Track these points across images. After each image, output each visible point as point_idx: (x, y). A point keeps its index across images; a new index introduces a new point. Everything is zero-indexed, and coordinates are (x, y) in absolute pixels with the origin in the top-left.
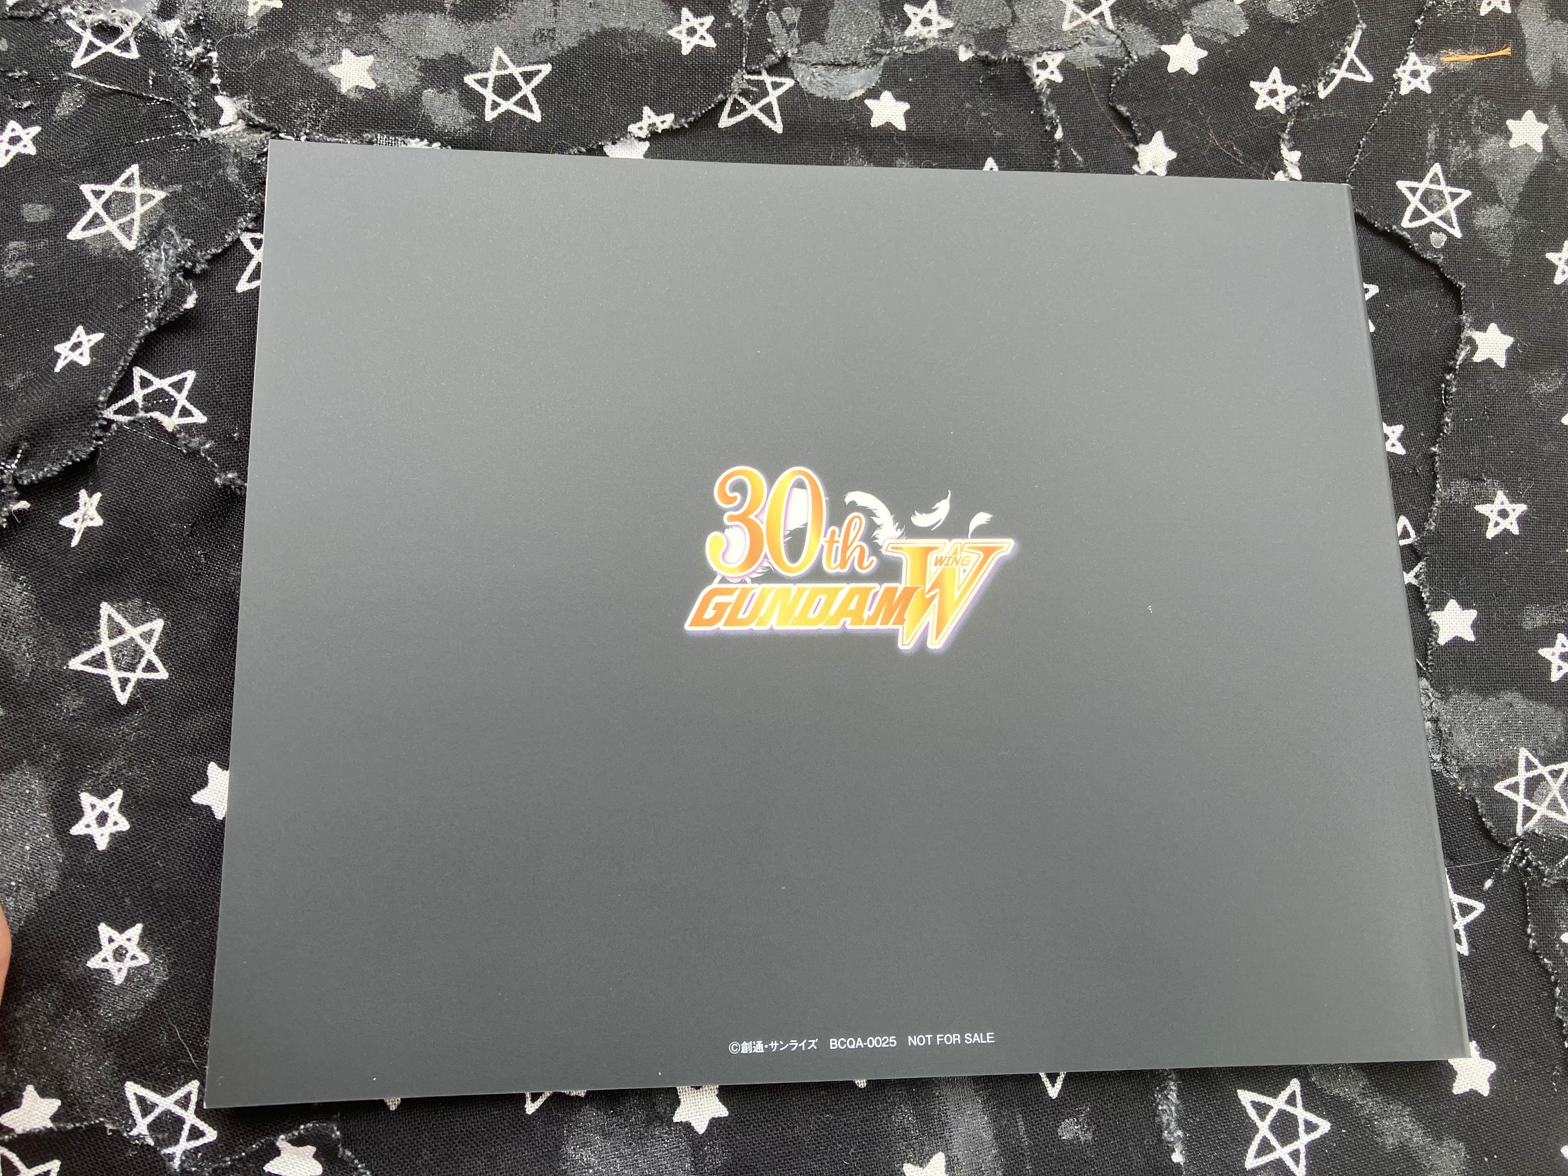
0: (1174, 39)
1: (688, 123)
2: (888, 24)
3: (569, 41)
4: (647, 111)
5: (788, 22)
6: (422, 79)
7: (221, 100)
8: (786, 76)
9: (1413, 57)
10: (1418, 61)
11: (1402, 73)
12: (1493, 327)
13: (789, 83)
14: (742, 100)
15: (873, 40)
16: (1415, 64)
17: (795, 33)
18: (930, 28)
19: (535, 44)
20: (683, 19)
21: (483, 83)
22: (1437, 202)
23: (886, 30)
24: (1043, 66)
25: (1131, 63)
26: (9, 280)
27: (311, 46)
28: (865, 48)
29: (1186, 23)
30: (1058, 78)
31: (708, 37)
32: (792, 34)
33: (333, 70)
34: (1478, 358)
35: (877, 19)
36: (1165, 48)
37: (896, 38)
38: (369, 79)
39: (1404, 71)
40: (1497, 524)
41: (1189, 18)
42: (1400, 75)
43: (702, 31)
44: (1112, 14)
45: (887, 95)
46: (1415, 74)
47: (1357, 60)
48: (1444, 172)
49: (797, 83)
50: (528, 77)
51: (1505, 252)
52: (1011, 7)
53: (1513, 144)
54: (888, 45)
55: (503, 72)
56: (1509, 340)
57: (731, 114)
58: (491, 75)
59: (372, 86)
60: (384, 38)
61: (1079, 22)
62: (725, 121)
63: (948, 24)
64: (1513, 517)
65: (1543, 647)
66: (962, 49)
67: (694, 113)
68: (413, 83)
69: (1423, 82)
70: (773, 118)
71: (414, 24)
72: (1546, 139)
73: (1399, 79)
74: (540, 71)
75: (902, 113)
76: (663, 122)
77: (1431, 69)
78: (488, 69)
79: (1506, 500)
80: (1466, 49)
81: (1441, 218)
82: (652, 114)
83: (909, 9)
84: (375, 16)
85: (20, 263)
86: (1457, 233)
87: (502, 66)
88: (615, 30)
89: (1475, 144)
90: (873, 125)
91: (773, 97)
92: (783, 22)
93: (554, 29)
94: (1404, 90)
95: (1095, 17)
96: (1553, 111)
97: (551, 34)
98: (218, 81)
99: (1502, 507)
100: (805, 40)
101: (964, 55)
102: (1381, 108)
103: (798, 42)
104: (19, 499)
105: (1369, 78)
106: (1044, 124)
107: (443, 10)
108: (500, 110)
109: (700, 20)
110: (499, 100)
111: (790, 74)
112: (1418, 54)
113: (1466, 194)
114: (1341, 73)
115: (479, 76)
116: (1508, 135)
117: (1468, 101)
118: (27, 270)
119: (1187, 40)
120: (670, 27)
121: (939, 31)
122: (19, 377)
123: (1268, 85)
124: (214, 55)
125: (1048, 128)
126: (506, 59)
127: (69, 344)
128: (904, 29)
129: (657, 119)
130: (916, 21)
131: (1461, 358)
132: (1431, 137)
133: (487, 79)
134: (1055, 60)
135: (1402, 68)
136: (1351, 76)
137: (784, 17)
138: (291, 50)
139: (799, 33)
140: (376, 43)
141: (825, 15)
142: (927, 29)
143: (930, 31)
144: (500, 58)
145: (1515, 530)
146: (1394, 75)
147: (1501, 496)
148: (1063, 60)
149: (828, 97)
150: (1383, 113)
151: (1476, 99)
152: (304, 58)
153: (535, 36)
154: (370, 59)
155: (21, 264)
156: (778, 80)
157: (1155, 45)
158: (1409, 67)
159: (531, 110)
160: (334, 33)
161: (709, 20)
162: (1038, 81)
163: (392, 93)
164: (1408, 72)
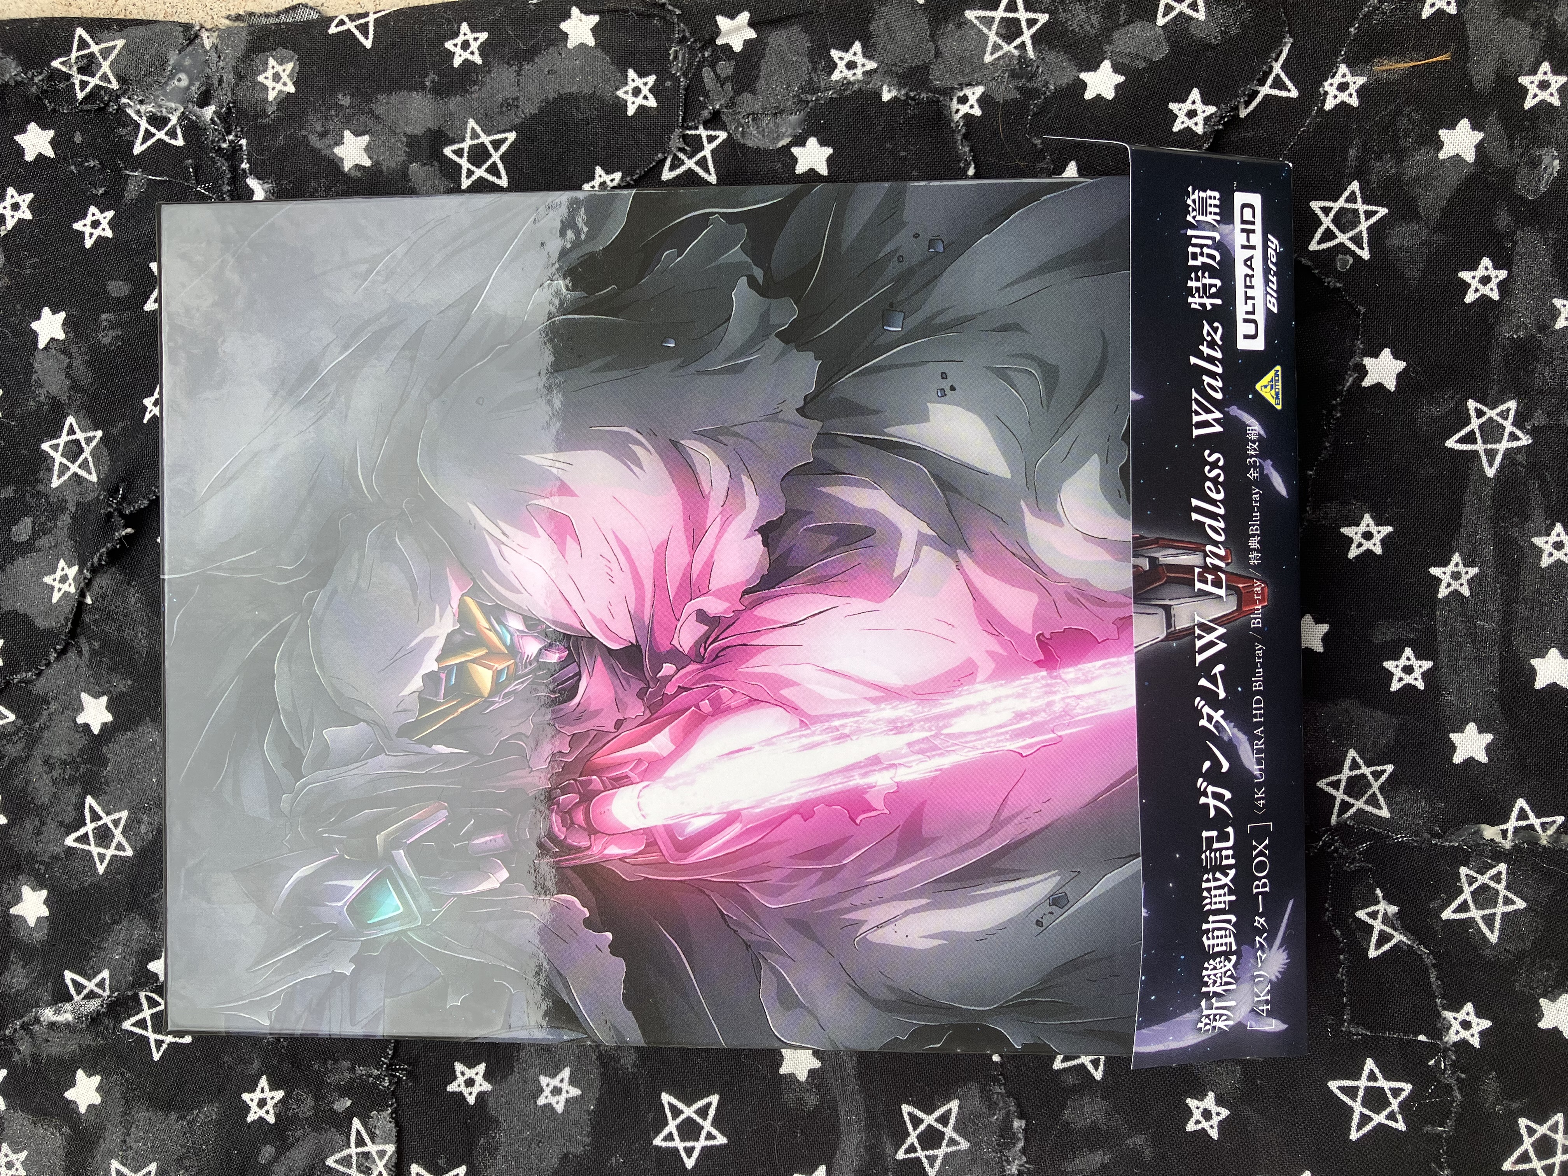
0: (1093, 66)
1: (632, 180)
2: (815, 69)
3: (531, 109)
4: (599, 170)
5: (722, 76)
6: (408, 154)
7: (252, 182)
8: (719, 130)
9: (1343, 69)
10: (1348, 73)
11: (1330, 87)
12: (1386, 353)
13: (722, 135)
14: (681, 155)
15: (801, 87)
16: (1344, 76)
17: (729, 86)
18: (855, 71)
19: (501, 113)
20: (629, 80)
21: (459, 153)
22: (1350, 222)
23: (813, 75)
24: (963, 100)
25: (1048, 93)
26: (105, 346)
27: (319, 129)
28: (794, 96)
29: (1107, 47)
30: (977, 112)
31: (650, 96)
32: (725, 87)
33: (337, 150)
34: (1367, 383)
35: (806, 64)
36: (1083, 76)
37: (823, 84)
38: (366, 157)
39: (1331, 85)
40: (1360, 545)
41: (1110, 43)
42: (1326, 89)
43: (645, 91)
44: (1033, 43)
45: (812, 142)
46: (1343, 87)
47: (1283, 75)
48: (1362, 189)
49: (730, 135)
50: (497, 144)
51: (1413, 273)
52: (934, 42)
53: (1442, 155)
54: (815, 90)
55: (476, 142)
56: (1401, 365)
57: (672, 168)
58: (466, 145)
59: (368, 163)
60: (377, 117)
61: (1000, 53)
62: (667, 175)
63: (872, 65)
64: (1377, 538)
65: (1388, 660)
66: (885, 88)
67: (638, 171)
68: (401, 159)
69: (1350, 95)
70: (707, 171)
71: (401, 103)
72: (1479, 147)
73: (1326, 93)
74: (506, 139)
75: (825, 158)
76: (612, 180)
77: (1361, 80)
78: (463, 140)
79: (1372, 522)
80: (1402, 55)
81: (1351, 239)
82: (602, 173)
83: (835, 54)
84: (368, 98)
85: (111, 331)
86: (1365, 254)
87: (475, 135)
88: (570, 94)
89: (1400, 156)
90: (797, 172)
91: (707, 151)
92: (717, 76)
93: (517, 98)
94: (1329, 105)
95: (1015, 48)
96: (1492, 118)
97: (515, 103)
98: (248, 165)
99: (1367, 529)
100: (738, 92)
101: (886, 96)
102: (1303, 126)
103: (732, 94)
104: (126, 527)
105: (1294, 93)
106: (959, 161)
107: (424, 88)
108: (474, 178)
109: (644, 80)
110: (473, 168)
111: (724, 128)
112: (1348, 66)
113: (1383, 211)
114: (1265, 90)
115: (456, 147)
116: (1439, 145)
117: (1398, 113)
118: (117, 338)
119: (1106, 65)
120: (617, 89)
121: (863, 73)
122: (121, 425)
123: (1187, 106)
124: (243, 142)
125: (962, 165)
126: (478, 129)
127: (152, 399)
128: (830, 73)
129: (607, 178)
130: (841, 65)
131: (1348, 384)
132: (1352, 153)
133: (463, 149)
134: (974, 93)
135: (1330, 81)
136: (1276, 92)
137: (719, 72)
138: (304, 133)
139: (733, 86)
140: (371, 123)
141: (757, 66)
142: (852, 72)
143: (855, 74)
144: (473, 128)
145: (1378, 550)
146: (1321, 89)
147: (1367, 519)
148: (983, 93)
149: (758, 147)
150: (1303, 131)
151: (1406, 110)
152: (314, 140)
153: (502, 105)
154: (366, 138)
155: (112, 334)
156: (713, 133)
157: (1075, 73)
158: (1338, 80)
159: (499, 177)
160: (337, 115)
161: (651, 79)
162: (957, 117)
163: (384, 169)
164: (1335, 86)
